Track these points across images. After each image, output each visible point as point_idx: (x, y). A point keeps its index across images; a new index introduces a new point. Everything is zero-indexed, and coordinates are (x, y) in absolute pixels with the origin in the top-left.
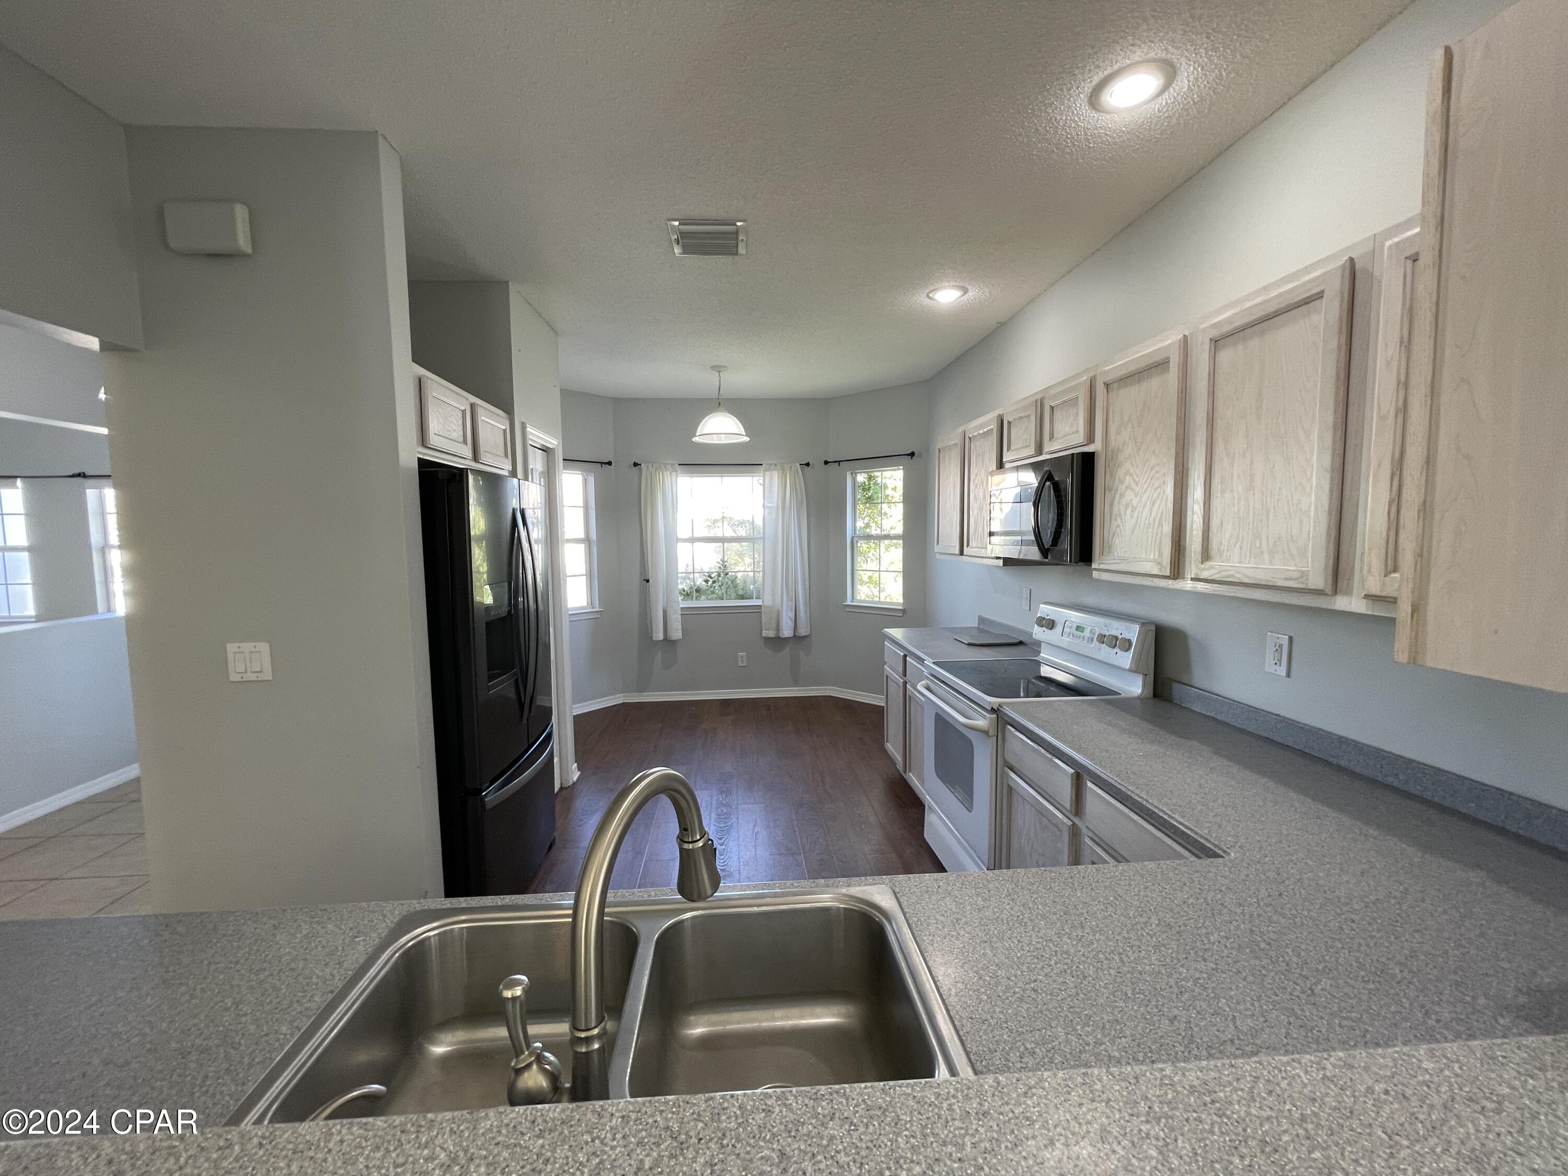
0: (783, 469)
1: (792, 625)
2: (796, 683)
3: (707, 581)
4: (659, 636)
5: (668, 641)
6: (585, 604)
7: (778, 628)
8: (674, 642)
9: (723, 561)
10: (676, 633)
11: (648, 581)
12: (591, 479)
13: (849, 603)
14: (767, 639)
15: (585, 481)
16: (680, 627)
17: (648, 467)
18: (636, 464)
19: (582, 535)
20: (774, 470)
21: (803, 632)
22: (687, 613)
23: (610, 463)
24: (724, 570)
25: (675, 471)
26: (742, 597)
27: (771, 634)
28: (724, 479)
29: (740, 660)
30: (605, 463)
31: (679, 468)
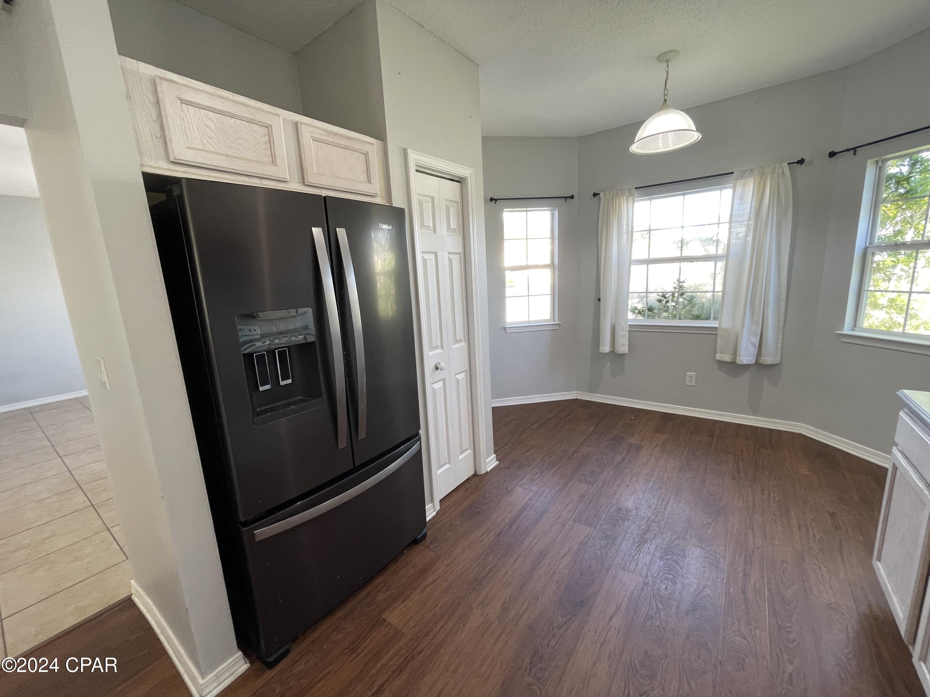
0: (762, 174)
1: (754, 351)
2: (755, 412)
3: (660, 301)
4: (606, 348)
5: (614, 354)
6: (549, 318)
7: (735, 353)
8: (622, 355)
9: (679, 280)
10: (623, 347)
11: (599, 300)
12: (556, 213)
13: (846, 330)
14: (721, 363)
15: (553, 215)
16: (627, 343)
17: (605, 196)
18: (595, 195)
19: (548, 261)
20: (749, 176)
21: (768, 359)
22: (634, 330)
23: (572, 197)
24: (680, 290)
25: (631, 195)
26: (698, 317)
27: (727, 358)
28: (687, 197)
29: (688, 379)
30: (568, 197)
31: (635, 192)
